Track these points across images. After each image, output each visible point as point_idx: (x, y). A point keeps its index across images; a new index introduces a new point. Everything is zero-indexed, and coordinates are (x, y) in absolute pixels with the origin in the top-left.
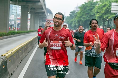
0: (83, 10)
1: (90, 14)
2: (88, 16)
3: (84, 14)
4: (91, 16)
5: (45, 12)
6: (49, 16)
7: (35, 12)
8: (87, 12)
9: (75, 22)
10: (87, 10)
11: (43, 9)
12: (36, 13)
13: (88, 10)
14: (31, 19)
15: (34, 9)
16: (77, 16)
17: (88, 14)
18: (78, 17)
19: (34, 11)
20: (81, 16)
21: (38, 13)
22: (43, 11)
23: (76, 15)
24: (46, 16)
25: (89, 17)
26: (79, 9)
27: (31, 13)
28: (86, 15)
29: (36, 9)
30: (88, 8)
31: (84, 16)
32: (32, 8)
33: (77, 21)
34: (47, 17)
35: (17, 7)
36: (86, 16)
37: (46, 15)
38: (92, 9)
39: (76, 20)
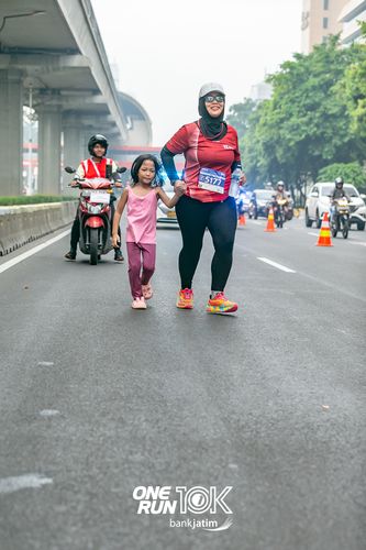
0: (288, 92)
1: (322, 109)
2: (315, 121)
3: (295, 109)
4: (326, 117)
5: (112, 108)
6: (131, 129)
7: (60, 106)
8: (308, 101)
9: (251, 151)
10: (307, 90)
11: (97, 91)
12: (67, 113)
13: (314, 88)
15: (56, 92)
16: (262, 121)
17: (313, 107)
18: (265, 125)
19: (55, 102)
20: (282, 120)
21: (79, 113)
22: (99, 99)
23: (257, 120)
24: (115, 130)
25: (317, 126)
26: (270, 89)
27: (41, 114)
28: (305, 115)
29: (63, 93)
30: (313, 81)
31: (294, 120)
32: (43, 91)
33: (260, 147)
36: (305, 119)
37: (114, 124)
38: (329, 84)
39: (258, 141)
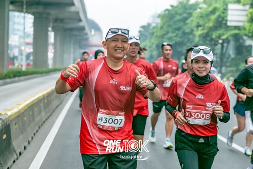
0: (167, 22)
1: (182, 30)
2: (179, 35)
3: (170, 30)
4: (184, 34)
5: (86, 27)
6: (94, 35)
7: (63, 27)
8: (176, 26)
9: (150, 47)
10: (176, 22)
11: (80, 20)
12: (66, 30)
13: (179, 21)
14: (55, 44)
15: (62, 20)
16: (155, 35)
17: (178, 29)
18: (157, 36)
19: (62, 25)
20: (164, 35)
21: (71, 29)
22: (81, 24)
23: (153, 34)
24: (87, 36)
25: (181, 37)
26: (159, 21)
27: (54, 29)
28: (174, 32)
29: (66, 21)
30: (178, 17)
31: (170, 35)
32: (56, 20)
33: (154, 46)
34: (90, 39)
35: (24, 17)
36: (175, 34)
37: (87, 34)
38: (186, 19)
39: (153, 44)
